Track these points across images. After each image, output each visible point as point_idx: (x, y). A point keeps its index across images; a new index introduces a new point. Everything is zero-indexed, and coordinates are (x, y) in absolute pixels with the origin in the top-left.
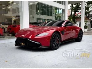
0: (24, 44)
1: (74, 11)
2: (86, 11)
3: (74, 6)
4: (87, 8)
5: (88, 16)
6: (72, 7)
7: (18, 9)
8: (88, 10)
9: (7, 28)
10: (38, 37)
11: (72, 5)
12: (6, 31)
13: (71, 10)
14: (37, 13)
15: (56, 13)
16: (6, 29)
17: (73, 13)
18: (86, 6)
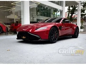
0: (25, 37)
1: (71, 14)
2: (82, 13)
3: (71, 8)
4: (83, 11)
5: (83, 18)
6: (69, 9)
7: (20, 12)
8: (84, 12)
9: (9, 27)
10: (38, 31)
11: (69, 7)
12: (9, 30)
13: (68, 13)
14: (37, 15)
15: (54, 15)
16: (9, 29)
17: (70, 15)
18: (82, 9)
